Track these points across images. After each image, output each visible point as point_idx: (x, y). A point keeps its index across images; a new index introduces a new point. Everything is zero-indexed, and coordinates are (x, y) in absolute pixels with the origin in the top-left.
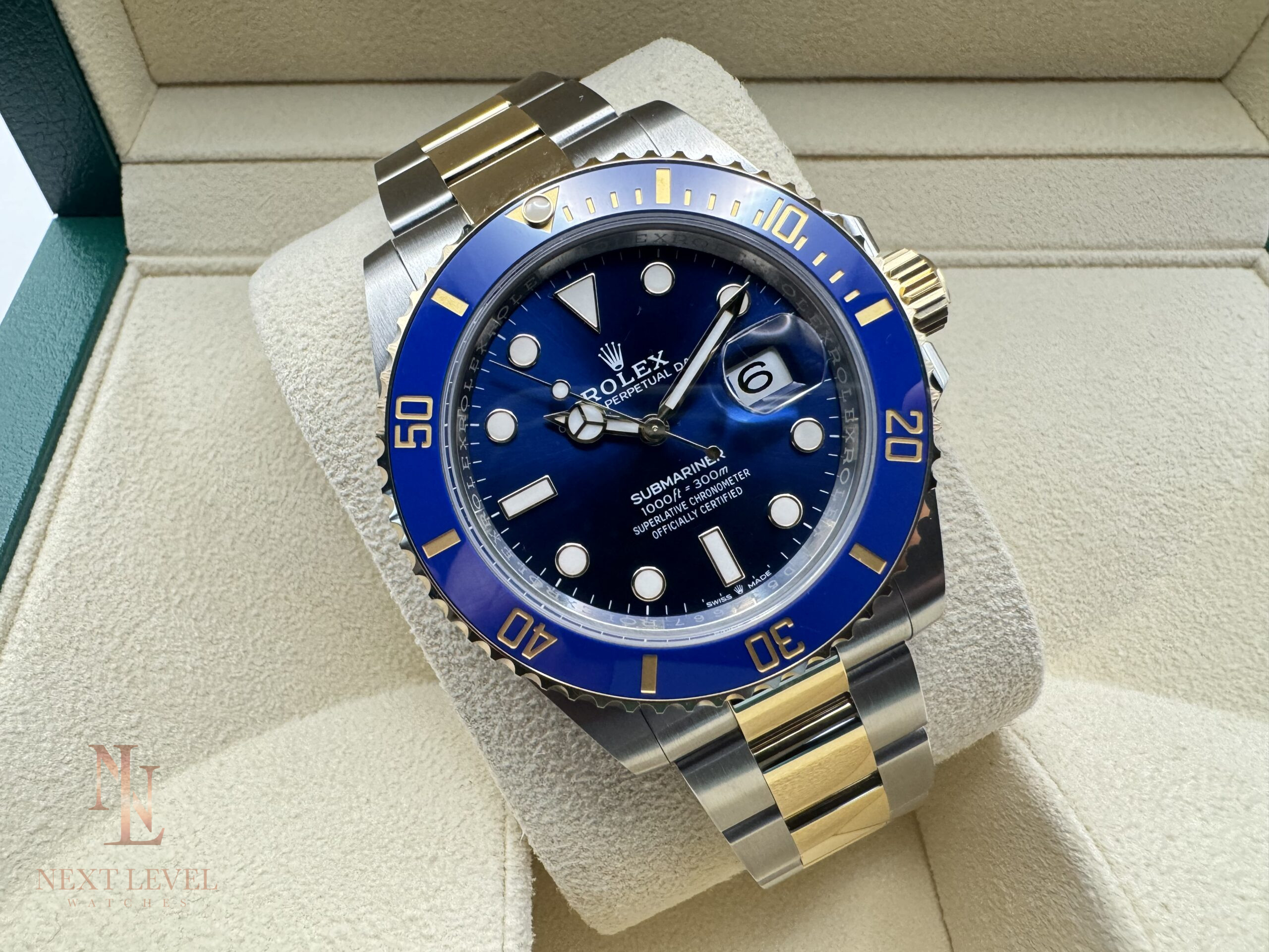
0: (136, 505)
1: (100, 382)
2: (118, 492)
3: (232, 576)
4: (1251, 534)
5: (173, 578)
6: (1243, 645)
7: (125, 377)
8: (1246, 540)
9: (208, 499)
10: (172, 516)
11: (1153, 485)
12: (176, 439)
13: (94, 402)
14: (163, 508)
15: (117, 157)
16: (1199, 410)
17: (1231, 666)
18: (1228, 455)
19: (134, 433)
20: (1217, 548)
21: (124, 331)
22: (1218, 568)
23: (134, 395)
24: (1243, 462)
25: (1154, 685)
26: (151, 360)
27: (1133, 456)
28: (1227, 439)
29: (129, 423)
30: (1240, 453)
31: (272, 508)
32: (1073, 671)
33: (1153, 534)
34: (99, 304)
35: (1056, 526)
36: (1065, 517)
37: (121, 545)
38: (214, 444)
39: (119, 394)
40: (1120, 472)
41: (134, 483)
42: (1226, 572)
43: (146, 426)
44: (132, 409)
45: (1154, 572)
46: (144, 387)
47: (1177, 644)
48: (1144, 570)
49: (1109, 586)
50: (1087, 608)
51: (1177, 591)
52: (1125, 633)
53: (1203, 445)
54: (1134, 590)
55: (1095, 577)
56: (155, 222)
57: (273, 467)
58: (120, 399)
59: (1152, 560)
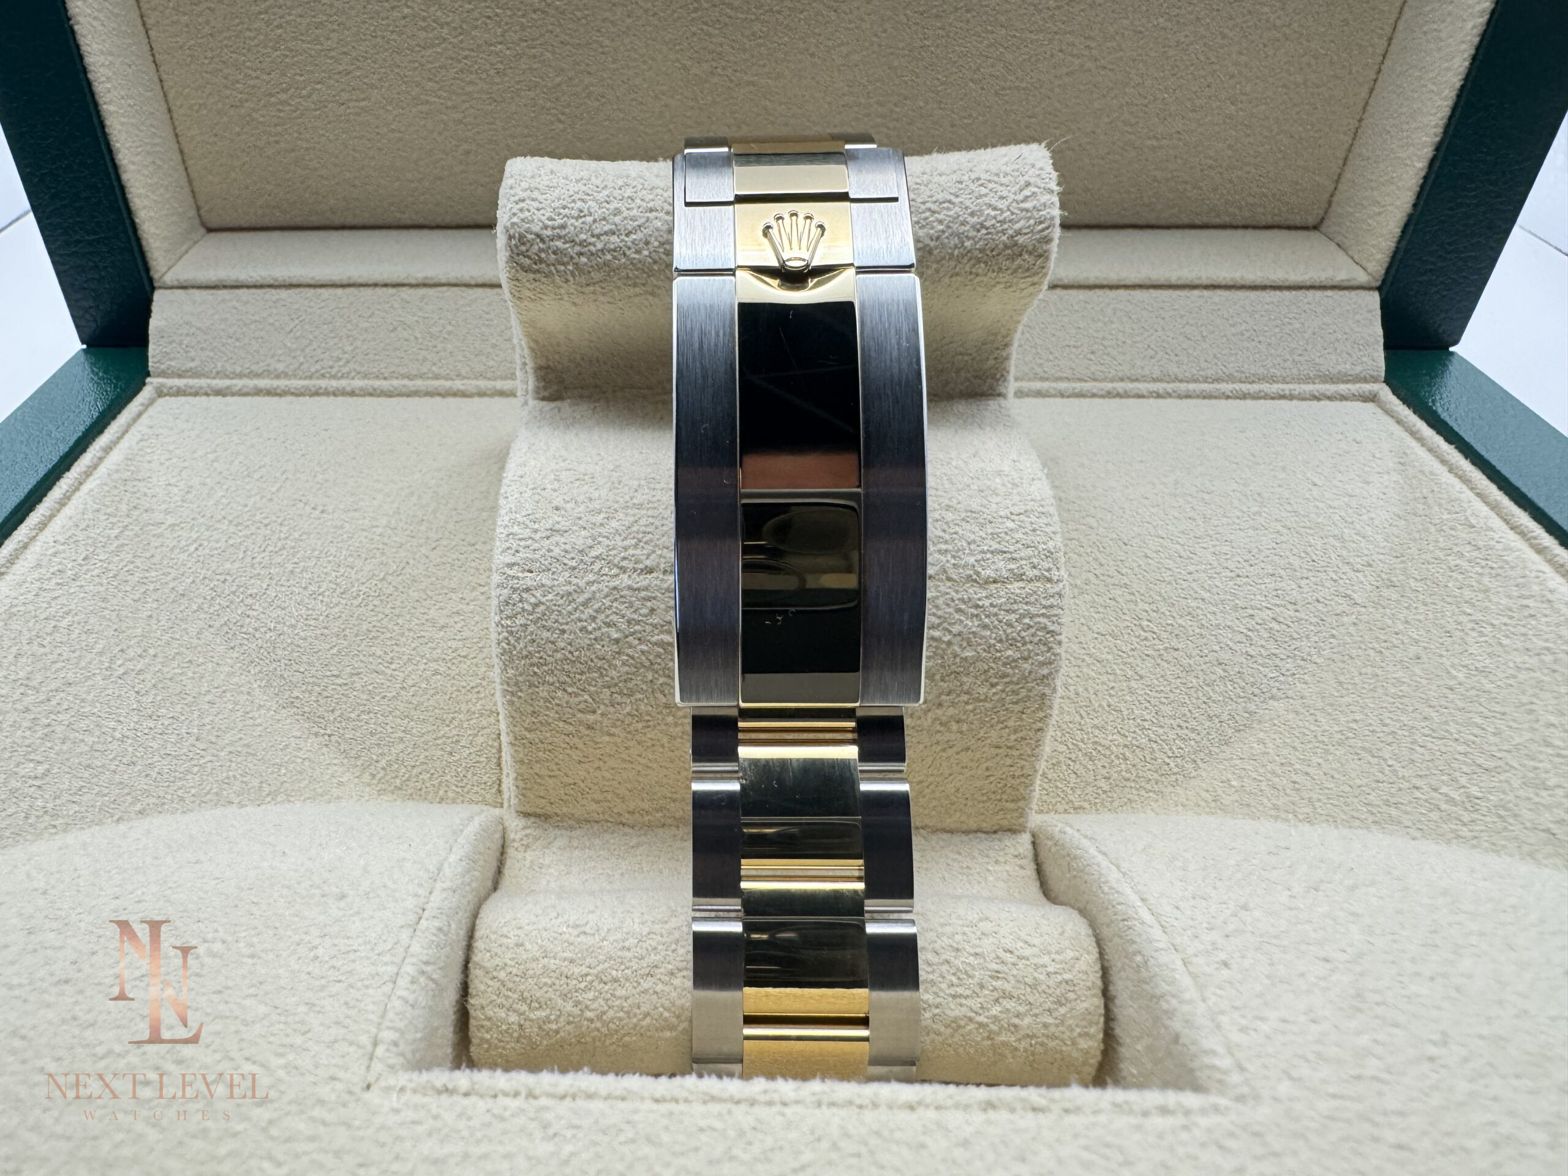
0: (97, 580)
1: (88, 474)
2: (80, 565)
3: (190, 661)
4: (1377, 646)
5: (122, 651)
6: (1370, 758)
7: (117, 471)
8: (1372, 653)
9: (181, 589)
10: (136, 598)
11: (1258, 597)
12: (159, 531)
13: (77, 489)
14: (128, 588)
15: (151, 280)
16: (1308, 524)
17: (1358, 782)
18: (1346, 568)
19: (114, 520)
20: (1342, 665)
21: (127, 436)
22: (1341, 683)
23: (122, 488)
24: (1365, 576)
25: (1273, 812)
26: (149, 462)
27: (1232, 566)
28: (1344, 553)
29: (109, 511)
30: (1359, 566)
31: (249, 601)
32: (1180, 808)
33: (1262, 651)
34: (104, 411)
35: (1146, 639)
36: (1155, 629)
37: (70, 611)
38: (198, 538)
39: (106, 484)
40: (1219, 584)
41: (101, 561)
42: (1350, 687)
43: (128, 516)
44: (117, 498)
45: (1268, 695)
46: (135, 483)
47: (1297, 766)
48: (1257, 691)
49: (1215, 709)
50: (1193, 736)
51: (1297, 713)
52: (1238, 762)
53: (1314, 557)
54: (1247, 715)
55: (1198, 698)
56: (181, 344)
57: (257, 560)
58: (106, 488)
59: (1265, 681)
